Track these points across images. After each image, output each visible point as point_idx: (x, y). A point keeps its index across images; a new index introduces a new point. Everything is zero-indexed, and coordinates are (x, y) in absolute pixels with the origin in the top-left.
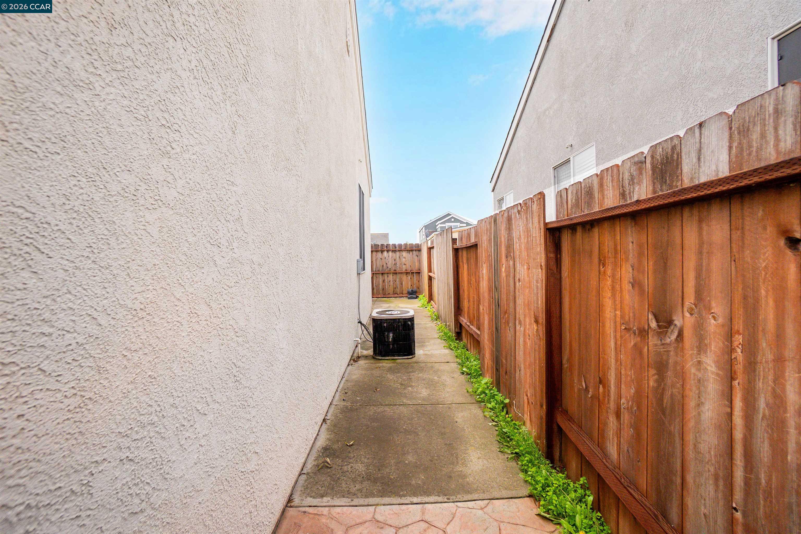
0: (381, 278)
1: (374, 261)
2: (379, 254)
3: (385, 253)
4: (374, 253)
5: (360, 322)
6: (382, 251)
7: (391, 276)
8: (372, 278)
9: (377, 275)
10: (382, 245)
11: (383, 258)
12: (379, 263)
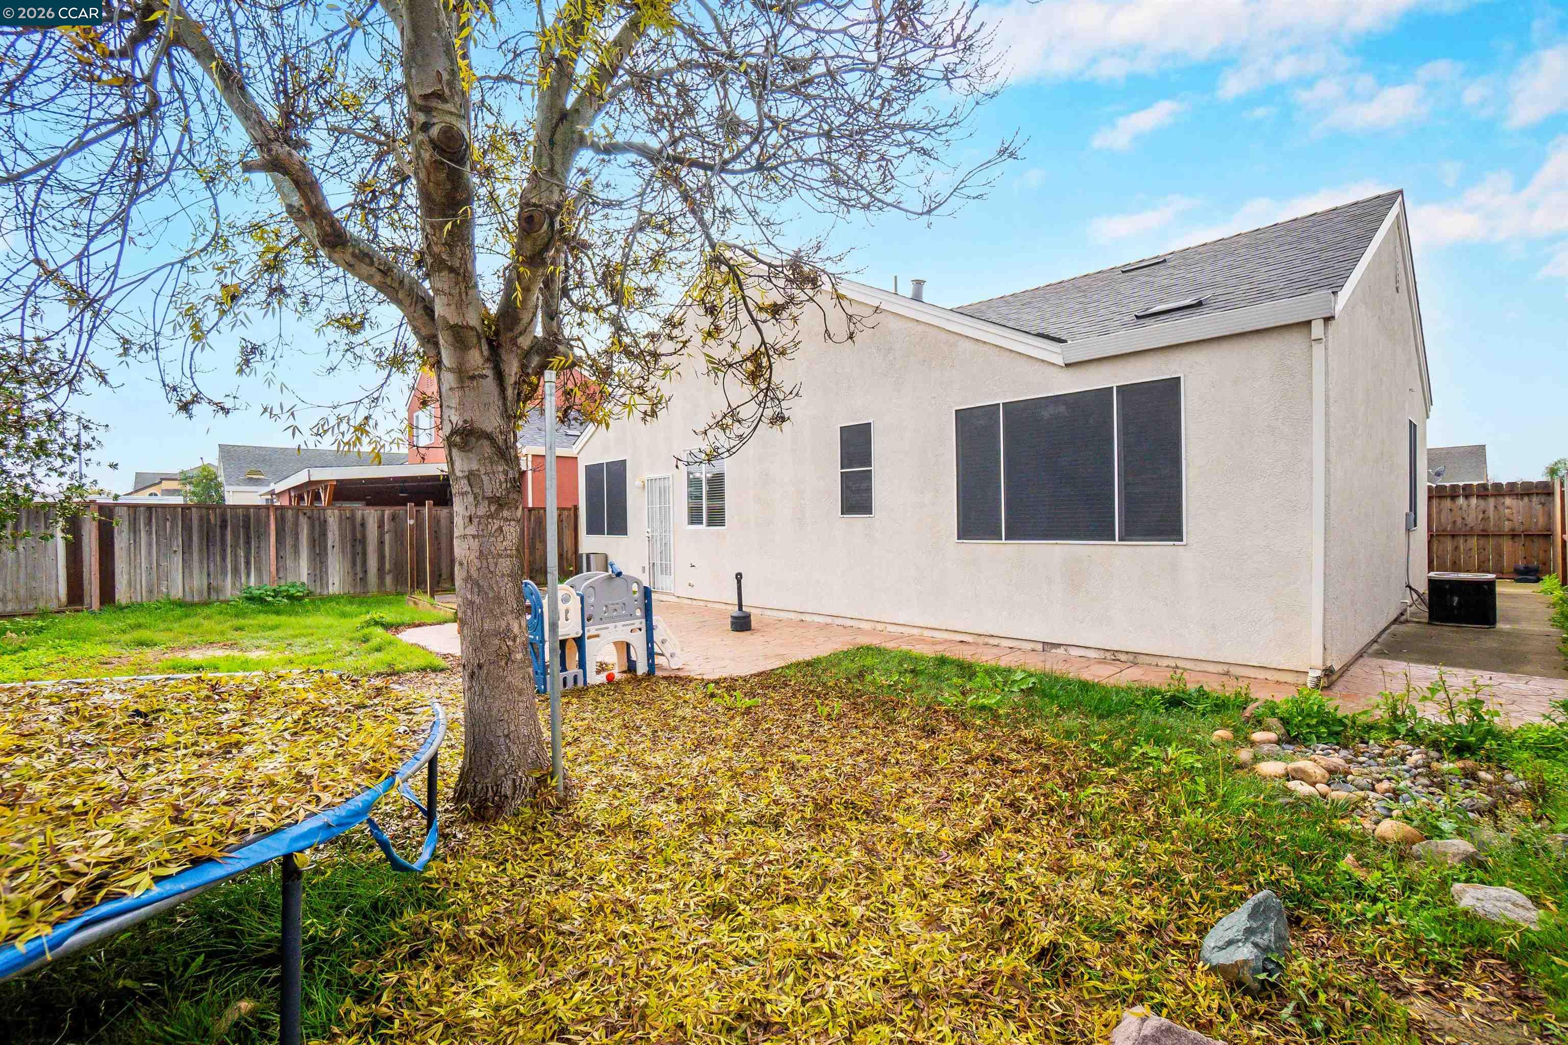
0: (1449, 545)
1: (1434, 515)
2: (1447, 503)
3: (1461, 500)
4: (1434, 501)
5: (1409, 586)
6: (1454, 497)
7: (1473, 542)
8: (1429, 542)
9: (1442, 539)
10: (1453, 487)
11: (1454, 508)
12: (1446, 519)
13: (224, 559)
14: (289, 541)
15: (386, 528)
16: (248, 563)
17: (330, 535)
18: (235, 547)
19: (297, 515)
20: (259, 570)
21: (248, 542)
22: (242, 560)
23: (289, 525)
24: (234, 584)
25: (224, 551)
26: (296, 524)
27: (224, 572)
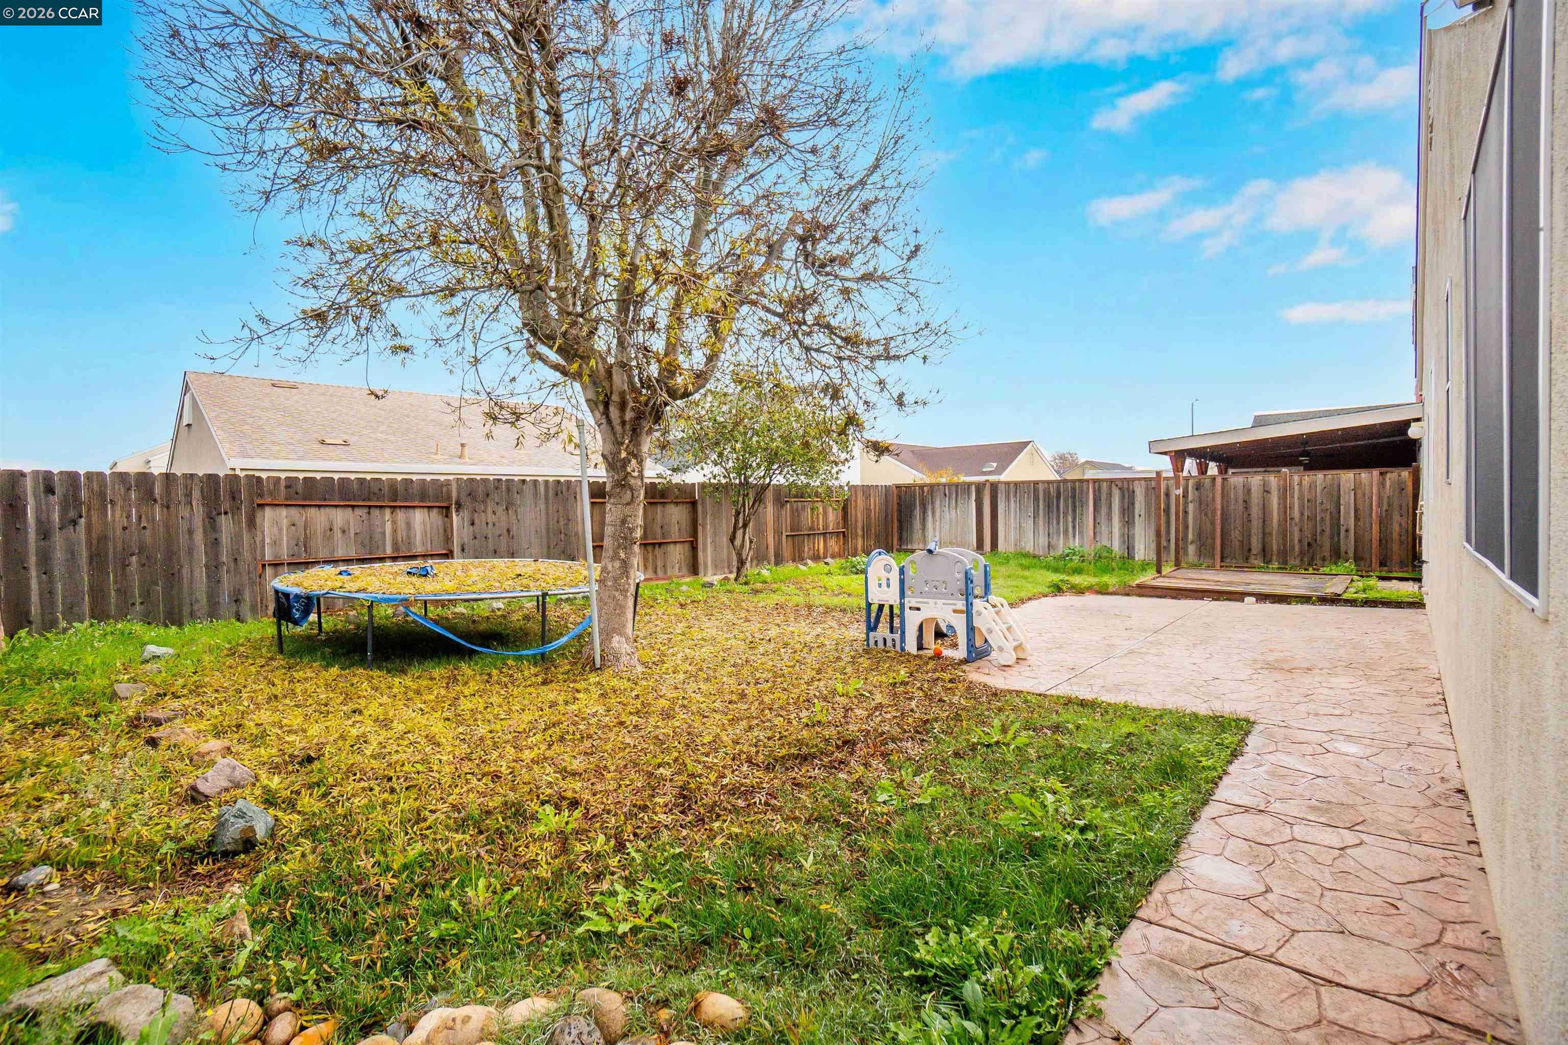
13: (1058, 523)
14: (1104, 510)
15: (1190, 498)
16: (1074, 527)
17: (1137, 505)
18: (1065, 514)
19: (1110, 488)
20: (1081, 533)
21: (1074, 511)
22: (1070, 525)
23: (1104, 497)
24: (1065, 544)
25: (1058, 517)
26: (1110, 494)
27: (1058, 533)
